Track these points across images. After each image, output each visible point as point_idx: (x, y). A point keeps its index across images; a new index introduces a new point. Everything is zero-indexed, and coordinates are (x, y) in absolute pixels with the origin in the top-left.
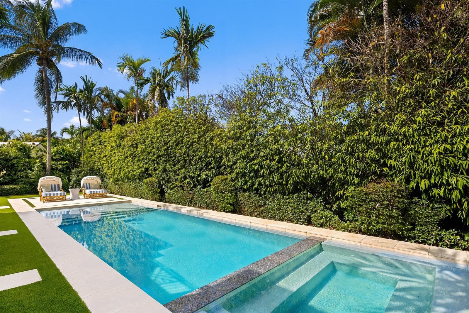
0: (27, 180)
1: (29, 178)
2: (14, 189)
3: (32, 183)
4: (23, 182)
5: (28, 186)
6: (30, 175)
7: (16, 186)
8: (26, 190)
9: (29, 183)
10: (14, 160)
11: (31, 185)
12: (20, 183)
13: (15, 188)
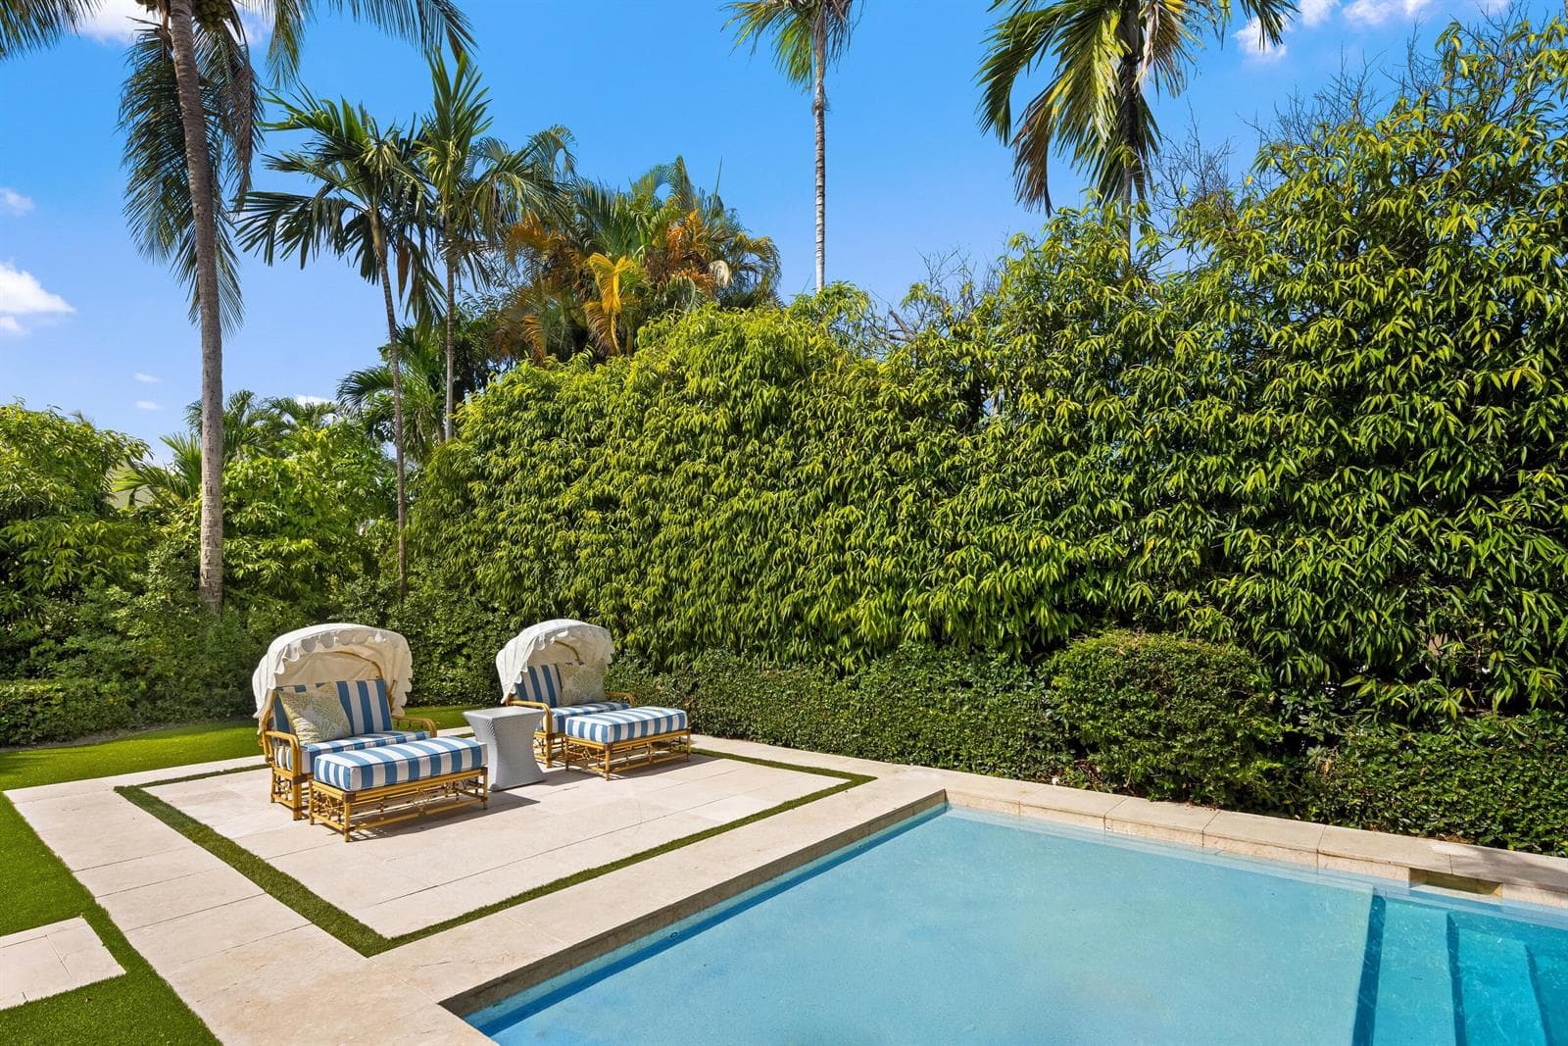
0: (107, 645)
1: (115, 632)
2: (26, 709)
3: (133, 662)
4: (79, 661)
5: (114, 685)
6: (123, 612)
7: (37, 687)
8: (100, 709)
9: (118, 666)
10: (20, 525)
11: (128, 676)
12: (63, 666)
13: (31, 700)
